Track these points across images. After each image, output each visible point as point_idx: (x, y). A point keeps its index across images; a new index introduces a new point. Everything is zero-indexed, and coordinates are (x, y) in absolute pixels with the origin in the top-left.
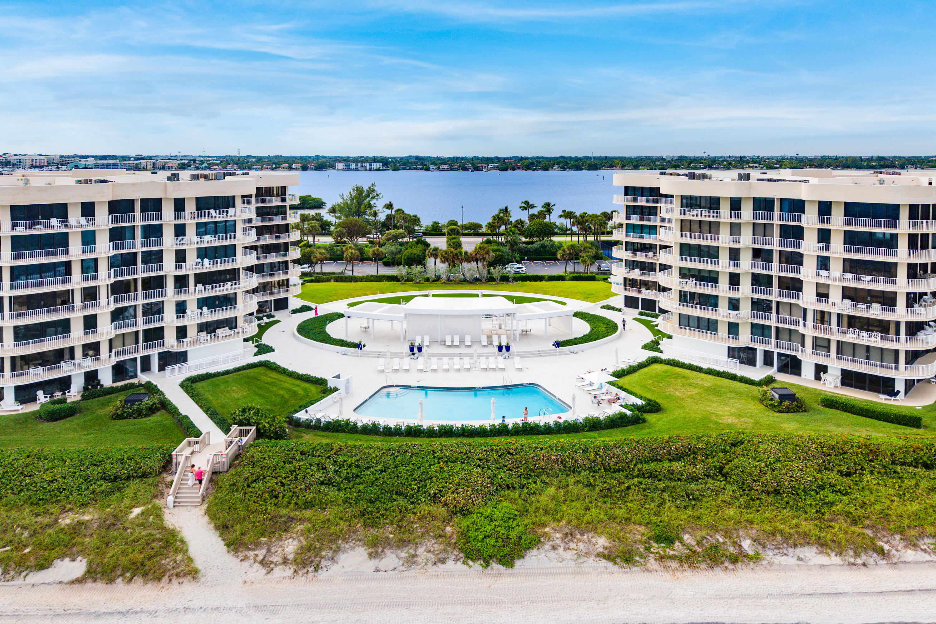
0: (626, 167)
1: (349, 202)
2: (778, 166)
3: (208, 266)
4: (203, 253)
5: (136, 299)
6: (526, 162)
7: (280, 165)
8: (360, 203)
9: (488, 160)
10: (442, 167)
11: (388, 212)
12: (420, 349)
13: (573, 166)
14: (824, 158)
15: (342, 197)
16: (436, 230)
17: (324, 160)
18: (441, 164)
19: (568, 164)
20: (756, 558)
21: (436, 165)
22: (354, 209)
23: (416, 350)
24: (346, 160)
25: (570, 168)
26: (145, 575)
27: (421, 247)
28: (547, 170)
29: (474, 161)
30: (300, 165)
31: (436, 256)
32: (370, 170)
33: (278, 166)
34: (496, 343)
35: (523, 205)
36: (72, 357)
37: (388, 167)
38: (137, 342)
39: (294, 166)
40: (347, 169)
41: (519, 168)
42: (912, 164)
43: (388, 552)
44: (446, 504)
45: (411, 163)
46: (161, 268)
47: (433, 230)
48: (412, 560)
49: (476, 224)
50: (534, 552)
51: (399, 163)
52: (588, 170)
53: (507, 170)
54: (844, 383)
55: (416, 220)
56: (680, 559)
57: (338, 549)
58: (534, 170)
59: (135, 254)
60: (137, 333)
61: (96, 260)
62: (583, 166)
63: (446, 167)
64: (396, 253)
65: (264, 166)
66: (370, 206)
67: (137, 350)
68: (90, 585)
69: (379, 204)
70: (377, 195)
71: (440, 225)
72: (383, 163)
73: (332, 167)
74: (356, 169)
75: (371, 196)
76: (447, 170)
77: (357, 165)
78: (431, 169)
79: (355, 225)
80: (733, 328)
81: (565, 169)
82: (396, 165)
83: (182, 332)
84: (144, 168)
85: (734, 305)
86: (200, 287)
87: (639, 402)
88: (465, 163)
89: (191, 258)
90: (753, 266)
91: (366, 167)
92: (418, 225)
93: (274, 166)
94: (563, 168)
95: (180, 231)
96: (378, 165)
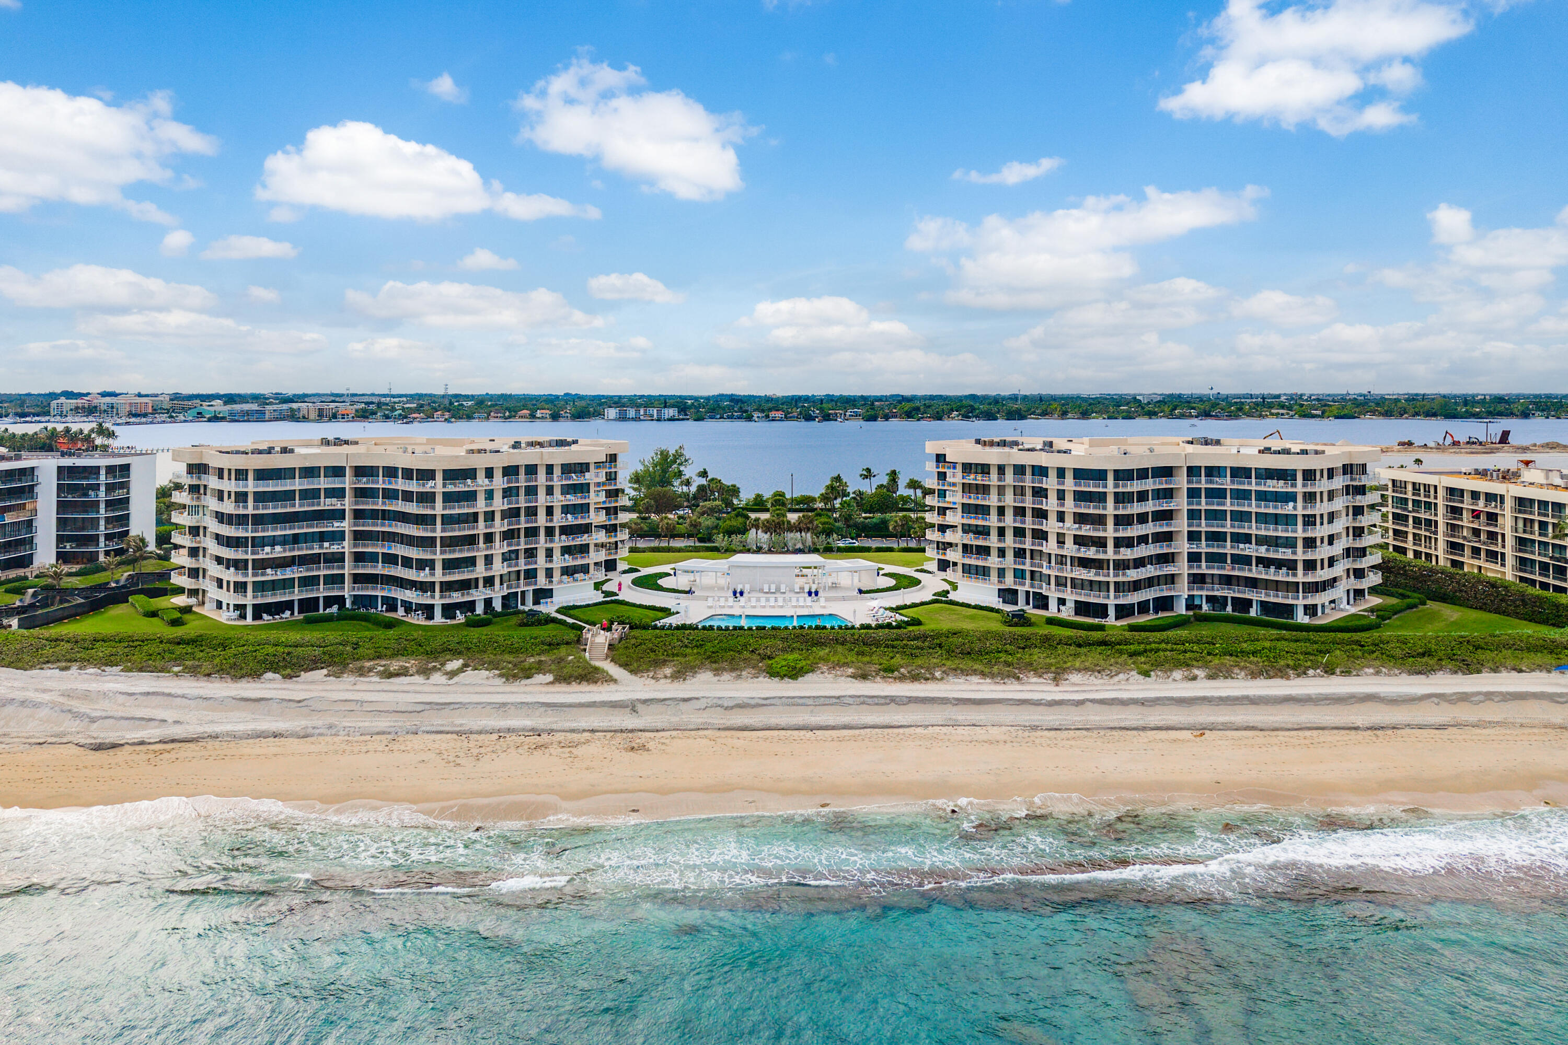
0: (1070, 415)
1: (651, 469)
2: (1319, 412)
3: (571, 520)
4: (566, 509)
5: (518, 544)
6: (907, 406)
7: (516, 412)
8: (664, 471)
9: (848, 402)
10: (772, 414)
11: (703, 481)
12: (742, 593)
13: (982, 413)
14: (1412, 398)
15: (643, 463)
16: (759, 504)
17: (583, 403)
18: (770, 410)
19: (975, 409)
20: (942, 679)
21: (763, 411)
22: (657, 478)
23: (738, 595)
24: (618, 402)
25: (977, 417)
26: (587, 681)
27: (740, 519)
28: (940, 419)
29: (824, 405)
30: (548, 412)
31: (757, 528)
32: (659, 420)
33: (513, 413)
34: (807, 590)
35: (865, 473)
36: (477, 587)
37: (686, 415)
38: (519, 579)
39: (539, 414)
40: (622, 418)
41: (896, 417)
42: (1543, 410)
43: (725, 673)
44: (759, 654)
45: (724, 409)
46: (536, 521)
47: (755, 504)
48: (739, 677)
49: (809, 497)
50: (811, 674)
51: (704, 407)
52: (1008, 419)
53: (875, 420)
54: (1077, 613)
55: (734, 491)
56: (895, 678)
57: (696, 672)
58: (918, 420)
59: (519, 508)
60: (519, 572)
61: (493, 512)
62: (998, 412)
63: (778, 414)
64: (713, 528)
65: (492, 414)
66: (680, 474)
67: (518, 586)
68: (557, 685)
69: (689, 471)
70: (686, 461)
71: (765, 499)
72: (678, 407)
73: (599, 414)
74: (637, 419)
75: (678, 461)
76: (781, 420)
77: (638, 411)
78: (755, 418)
79: (664, 495)
80: (1001, 573)
81: (970, 417)
82: (698, 411)
83: (549, 573)
84: (304, 417)
85: (1002, 553)
86: (563, 537)
87: (906, 619)
88: (809, 408)
89: (557, 513)
90: (1015, 521)
91: (652, 416)
92: (737, 497)
93: (507, 414)
94: (966, 417)
95: (550, 491)
96: (671, 412)
